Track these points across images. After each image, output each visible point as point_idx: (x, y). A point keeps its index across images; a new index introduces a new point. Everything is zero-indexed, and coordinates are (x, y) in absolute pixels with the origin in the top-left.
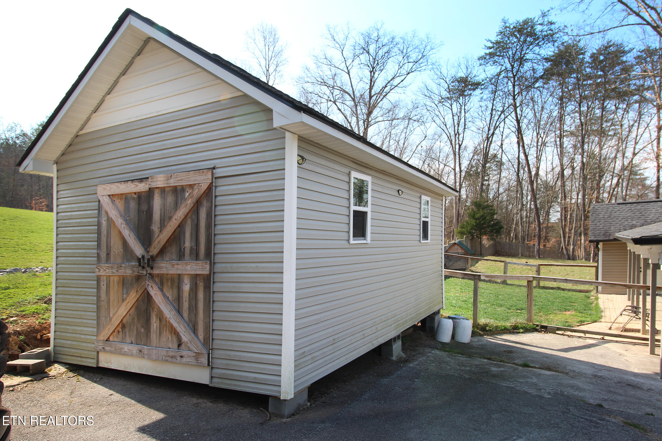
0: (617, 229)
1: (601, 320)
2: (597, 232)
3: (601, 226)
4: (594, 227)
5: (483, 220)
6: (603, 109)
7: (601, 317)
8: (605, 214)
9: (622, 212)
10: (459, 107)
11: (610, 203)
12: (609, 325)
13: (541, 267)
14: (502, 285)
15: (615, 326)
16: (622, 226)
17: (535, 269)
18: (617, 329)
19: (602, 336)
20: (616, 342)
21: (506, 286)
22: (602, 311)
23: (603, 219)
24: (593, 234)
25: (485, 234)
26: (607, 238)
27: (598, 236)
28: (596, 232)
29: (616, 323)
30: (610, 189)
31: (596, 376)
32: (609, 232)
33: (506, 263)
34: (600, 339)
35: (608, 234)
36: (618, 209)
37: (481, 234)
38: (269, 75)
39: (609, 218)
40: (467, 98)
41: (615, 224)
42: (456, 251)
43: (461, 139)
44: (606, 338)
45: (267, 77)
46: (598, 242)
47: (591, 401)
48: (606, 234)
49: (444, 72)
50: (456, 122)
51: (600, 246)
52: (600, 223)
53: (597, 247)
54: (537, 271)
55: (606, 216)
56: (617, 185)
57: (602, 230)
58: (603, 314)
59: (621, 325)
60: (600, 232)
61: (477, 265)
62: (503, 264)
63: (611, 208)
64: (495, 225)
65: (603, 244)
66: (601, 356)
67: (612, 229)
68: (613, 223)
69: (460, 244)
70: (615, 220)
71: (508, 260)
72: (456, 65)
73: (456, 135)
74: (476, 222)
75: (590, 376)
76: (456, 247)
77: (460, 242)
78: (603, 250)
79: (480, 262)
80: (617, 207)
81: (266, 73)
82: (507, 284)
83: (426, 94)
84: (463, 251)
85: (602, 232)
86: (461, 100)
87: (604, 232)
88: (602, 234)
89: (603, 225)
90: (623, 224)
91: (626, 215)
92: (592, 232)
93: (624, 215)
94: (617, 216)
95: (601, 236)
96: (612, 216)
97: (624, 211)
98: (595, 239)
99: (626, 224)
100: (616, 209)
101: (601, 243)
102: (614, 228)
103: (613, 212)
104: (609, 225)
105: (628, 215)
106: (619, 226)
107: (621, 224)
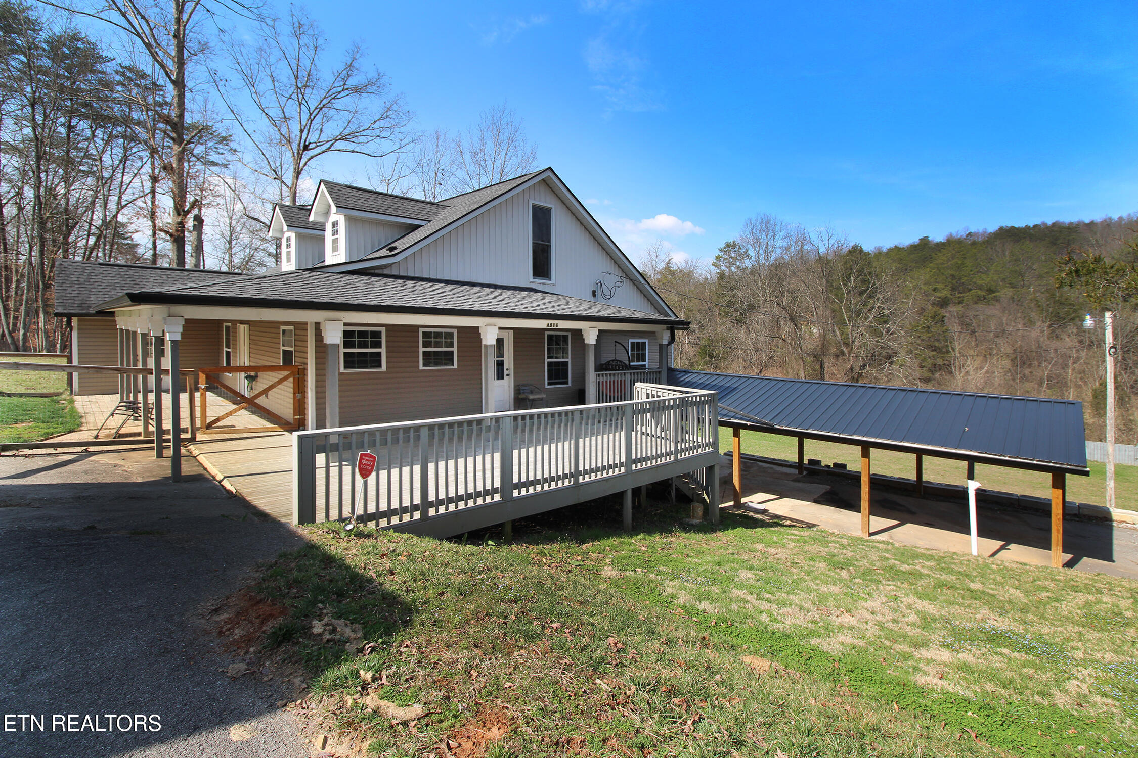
0: (99, 299)
1: (81, 428)
2: (69, 301)
3: (74, 294)
4: (64, 294)
6: (70, 128)
7: (81, 424)
8: (81, 277)
9: (106, 276)
11: (88, 262)
12: (95, 432)
15: (103, 433)
16: (107, 296)
18: (108, 436)
19: (85, 448)
20: (108, 452)
22: (82, 417)
24: (61, 304)
26: (84, 312)
27: (70, 308)
28: (66, 302)
29: (106, 429)
30: (86, 249)
31: (79, 498)
32: (88, 302)
34: (82, 452)
35: (86, 305)
36: (100, 272)
39: (86, 283)
41: (97, 293)
44: (92, 449)
46: (69, 317)
47: (75, 528)
48: (83, 305)
51: (75, 322)
52: (73, 288)
53: (69, 323)
55: (83, 280)
56: (96, 244)
58: (84, 420)
59: (114, 431)
60: (72, 301)
63: (90, 269)
65: (79, 321)
66: (86, 472)
67: (92, 299)
68: (93, 290)
70: (96, 287)
75: (71, 500)
78: (79, 329)
80: (98, 269)
85: (76, 302)
87: (80, 302)
88: (76, 305)
89: (77, 292)
90: (110, 293)
91: (113, 282)
92: (60, 300)
93: (110, 281)
94: (99, 280)
95: (75, 308)
96: (91, 280)
97: (110, 276)
98: (66, 311)
99: (112, 293)
100: (97, 272)
101: (75, 319)
102: (95, 298)
103: (92, 274)
104: (87, 292)
105: (116, 281)
106: (103, 296)
107: (107, 293)
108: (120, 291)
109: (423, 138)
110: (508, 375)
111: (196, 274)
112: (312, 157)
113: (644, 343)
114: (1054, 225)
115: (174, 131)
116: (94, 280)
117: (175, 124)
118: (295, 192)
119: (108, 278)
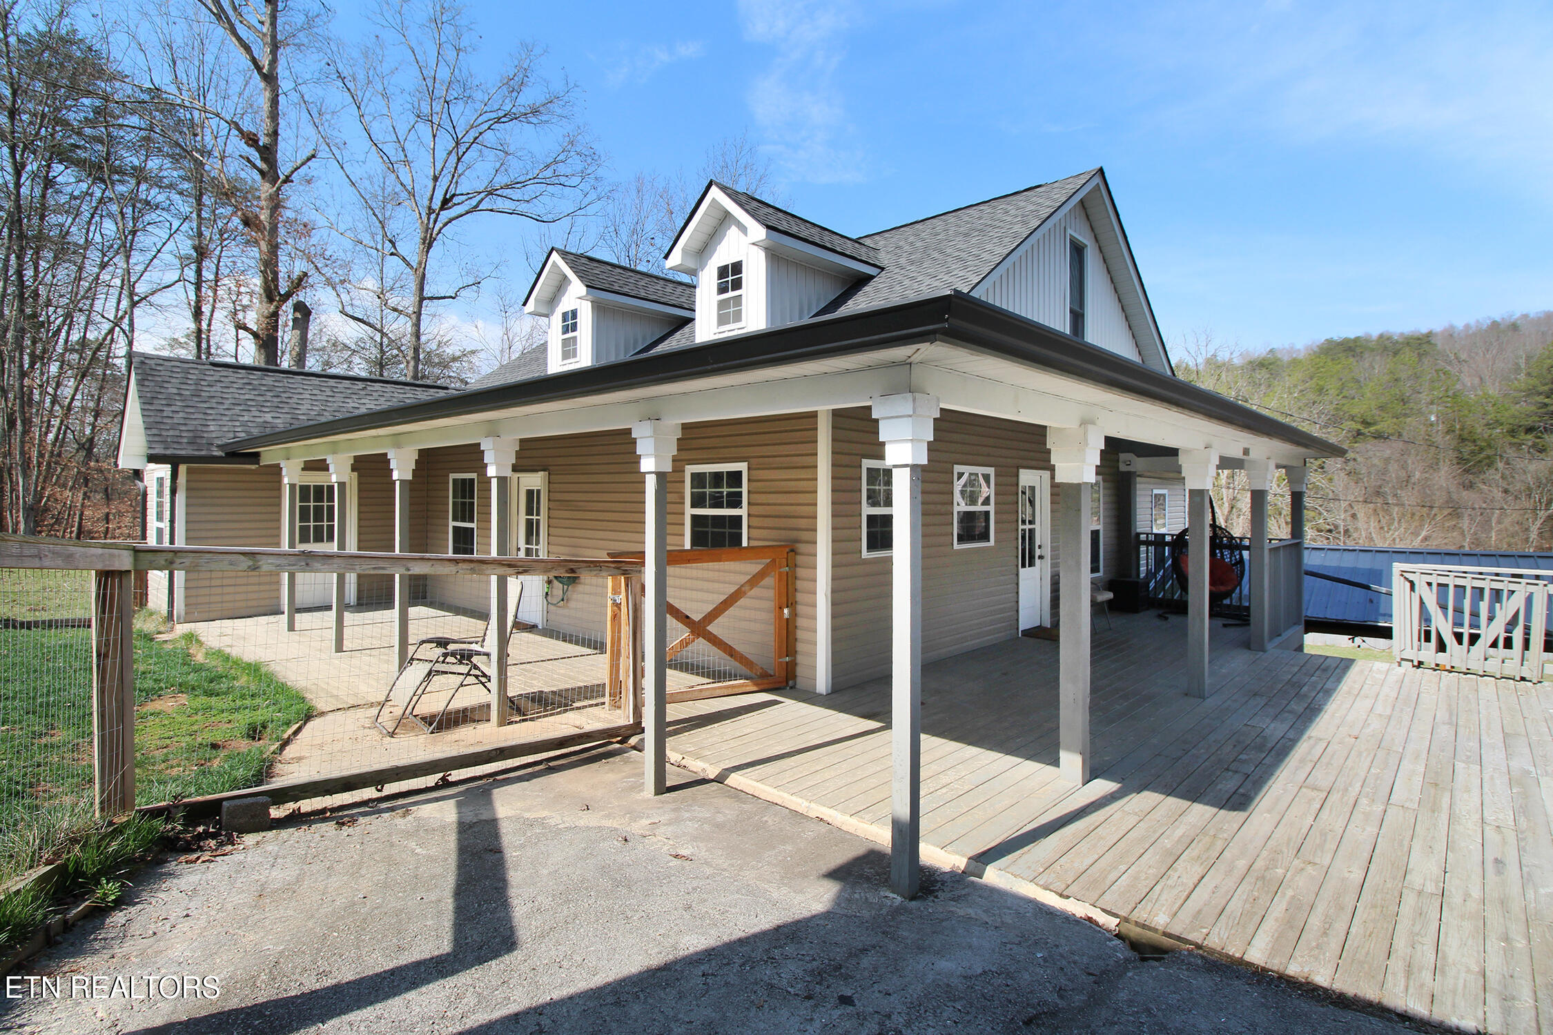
0: (225, 429)
1: (317, 706)
2: (171, 433)
3: (178, 418)
4: (159, 419)
8: (184, 387)
9: (228, 387)
16: (238, 424)
23: (177, 398)
24: (156, 439)
26: (203, 453)
27: (175, 446)
28: (164, 433)
32: (205, 435)
35: (203, 441)
36: (215, 378)
39: (196, 399)
41: (219, 417)
46: (172, 463)
48: (198, 441)
51: (182, 473)
52: (173, 408)
55: (188, 393)
57: (183, 428)
60: (177, 433)
65: (189, 471)
67: (212, 428)
68: (210, 411)
70: (215, 406)
80: (212, 373)
85: (184, 434)
87: (191, 434)
88: (185, 440)
89: (181, 415)
90: (241, 419)
91: (242, 397)
92: (154, 431)
93: (237, 396)
94: (217, 394)
95: (185, 446)
96: (203, 394)
97: (235, 385)
98: (168, 452)
99: (246, 418)
100: (210, 378)
101: (183, 469)
102: (217, 428)
103: (203, 383)
104: (201, 416)
105: (247, 397)
106: (230, 423)
107: (235, 418)
108: (258, 414)
109: (616, 195)
110: (1041, 557)
111: (377, 386)
112: (450, 221)
113: (1164, 495)
114: (1381, 336)
115: (263, 159)
116: (207, 394)
117: (265, 146)
118: (424, 275)
119: (231, 390)
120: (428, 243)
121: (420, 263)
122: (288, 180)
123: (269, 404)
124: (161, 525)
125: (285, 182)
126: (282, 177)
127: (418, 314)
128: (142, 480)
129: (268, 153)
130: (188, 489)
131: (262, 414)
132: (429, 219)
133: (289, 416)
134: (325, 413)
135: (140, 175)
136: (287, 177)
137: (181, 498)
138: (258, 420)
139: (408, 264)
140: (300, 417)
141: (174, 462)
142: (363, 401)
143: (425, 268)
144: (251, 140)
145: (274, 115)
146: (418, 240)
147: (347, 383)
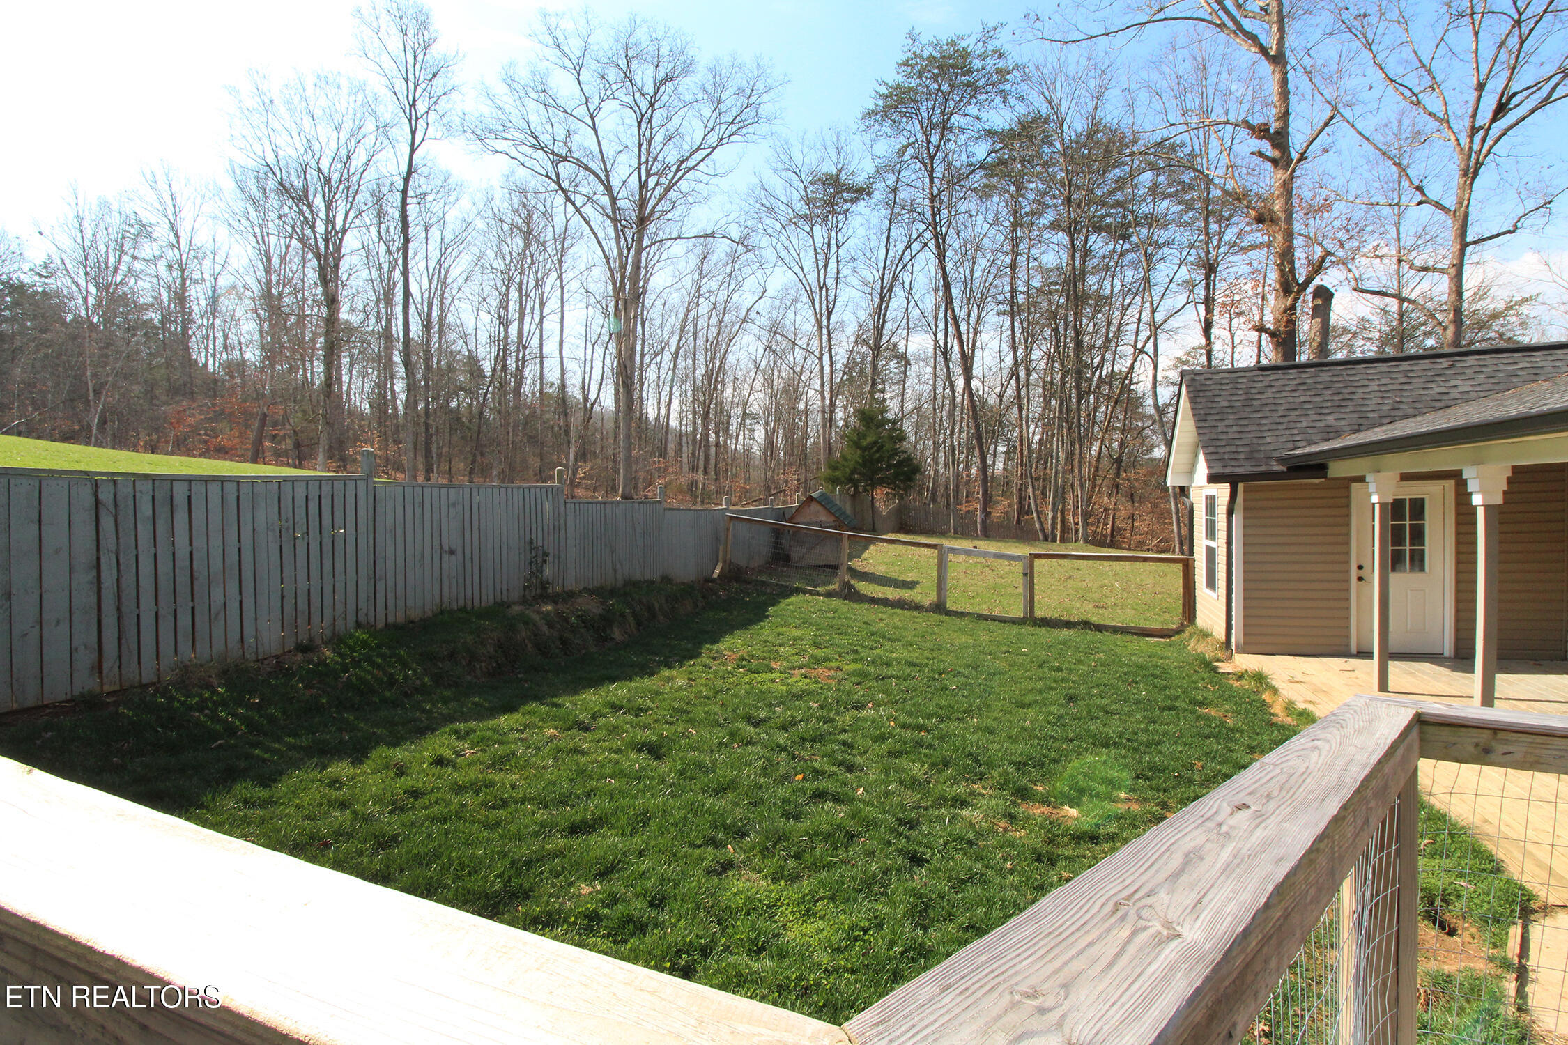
0: (1283, 439)
2: (1227, 449)
4: (1213, 437)
5: (878, 451)
8: (1234, 398)
9: (1280, 392)
10: (826, 236)
13: (1037, 562)
14: (935, 615)
16: (1296, 432)
17: (1019, 567)
21: (943, 618)
23: (1229, 411)
24: (1214, 457)
25: (881, 482)
26: (1262, 469)
27: (1233, 463)
32: (1263, 449)
33: (943, 553)
35: (1263, 455)
36: (1265, 384)
37: (873, 487)
38: (417, 119)
39: (1248, 409)
40: (840, 217)
41: (1274, 427)
42: (814, 520)
43: (831, 299)
45: (410, 120)
48: (1256, 455)
49: (798, 157)
50: (821, 264)
51: (1240, 492)
52: (1226, 423)
54: (1025, 574)
55: (1238, 404)
57: (1239, 443)
61: (865, 555)
62: (935, 552)
63: (1244, 380)
64: (900, 464)
65: (1244, 489)
68: (1264, 421)
69: (824, 501)
70: (1268, 414)
71: (947, 543)
72: (819, 146)
73: (821, 289)
74: (863, 456)
76: (814, 507)
77: (823, 495)
79: (872, 547)
80: (1261, 378)
81: (407, 111)
82: (949, 613)
83: (764, 201)
84: (832, 519)
85: (1240, 450)
86: (832, 221)
87: (1247, 449)
88: (1242, 456)
90: (1299, 425)
91: (1297, 400)
92: (1211, 449)
93: (1291, 400)
94: (1268, 401)
95: (1242, 462)
96: (1255, 403)
97: (1287, 388)
98: (1228, 471)
99: (1304, 424)
100: (1259, 385)
101: (1241, 486)
102: (1274, 439)
103: (1253, 391)
104: (1255, 428)
105: (1302, 399)
106: (1288, 432)
107: (1292, 425)
115: (1275, 146)
116: (1259, 402)
117: (1277, 133)
118: (1466, 215)
119: (1284, 394)
120: (1471, 173)
121: (1460, 203)
122: (1302, 157)
123: (1329, 404)
124: (1212, 544)
125: (1299, 161)
126: (1295, 156)
127: (1459, 267)
128: (1188, 497)
129: (1279, 139)
130: (1245, 509)
131: (1322, 417)
132: (1471, 142)
133: (1356, 415)
134: (1402, 406)
135: (1152, 221)
136: (1302, 154)
137: (1237, 519)
138: (1318, 424)
139: (1443, 208)
140: (1370, 415)
141: (1233, 480)
142: (1452, 383)
143: (1467, 207)
144: (1261, 132)
145: (1285, 94)
146: (1457, 173)
147: (1425, 363)
